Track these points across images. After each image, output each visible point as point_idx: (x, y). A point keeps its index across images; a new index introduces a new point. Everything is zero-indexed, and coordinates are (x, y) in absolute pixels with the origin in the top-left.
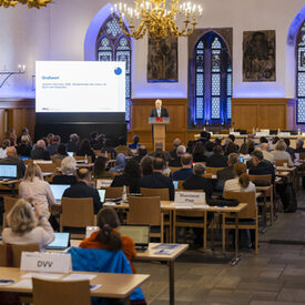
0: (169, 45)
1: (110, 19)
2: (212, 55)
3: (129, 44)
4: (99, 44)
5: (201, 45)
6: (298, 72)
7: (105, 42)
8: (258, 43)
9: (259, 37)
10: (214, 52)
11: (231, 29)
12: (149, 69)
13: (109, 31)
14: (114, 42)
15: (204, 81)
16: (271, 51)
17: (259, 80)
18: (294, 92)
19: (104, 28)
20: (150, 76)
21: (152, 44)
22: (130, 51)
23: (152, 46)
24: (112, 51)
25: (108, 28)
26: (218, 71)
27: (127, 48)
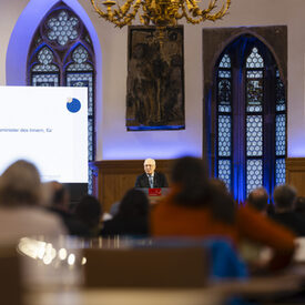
0: (166, 59)
1: (54, 13)
3: (91, 60)
4: (33, 60)
5: (225, 62)
7: (45, 57)
11: (284, 28)
12: (130, 103)
13: (52, 36)
14: (63, 56)
15: (232, 129)
19: (43, 29)
21: (135, 57)
22: (93, 73)
23: (135, 62)
24: (58, 73)
25: (51, 30)
26: (258, 109)
27: (88, 67)
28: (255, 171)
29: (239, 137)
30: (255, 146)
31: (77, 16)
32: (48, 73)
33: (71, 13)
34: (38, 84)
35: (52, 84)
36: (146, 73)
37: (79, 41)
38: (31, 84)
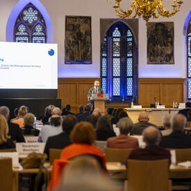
0: (83, 31)
1: (26, 8)
2: (113, 42)
3: (44, 30)
4: (16, 30)
6: (188, 57)
7: (22, 28)
8: (160, 32)
9: (160, 27)
10: (115, 40)
11: (138, 20)
12: (67, 52)
13: (25, 19)
14: (31, 28)
16: (170, 39)
17: (161, 63)
18: (186, 73)
19: (21, 16)
20: (68, 58)
21: (69, 30)
22: (46, 37)
23: (69, 32)
24: (28, 36)
25: (24, 16)
26: (118, 55)
27: (43, 34)
28: (117, 82)
29: (110, 67)
30: (117, 71)
31: (37, 10)
32: (23, 36)
33: (35, 8)
34: (19, 41)
35: (25, 41)
36: (74, 37)
37: (39, 21)
38: (15, 41)
